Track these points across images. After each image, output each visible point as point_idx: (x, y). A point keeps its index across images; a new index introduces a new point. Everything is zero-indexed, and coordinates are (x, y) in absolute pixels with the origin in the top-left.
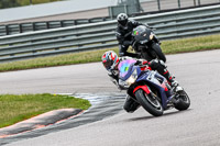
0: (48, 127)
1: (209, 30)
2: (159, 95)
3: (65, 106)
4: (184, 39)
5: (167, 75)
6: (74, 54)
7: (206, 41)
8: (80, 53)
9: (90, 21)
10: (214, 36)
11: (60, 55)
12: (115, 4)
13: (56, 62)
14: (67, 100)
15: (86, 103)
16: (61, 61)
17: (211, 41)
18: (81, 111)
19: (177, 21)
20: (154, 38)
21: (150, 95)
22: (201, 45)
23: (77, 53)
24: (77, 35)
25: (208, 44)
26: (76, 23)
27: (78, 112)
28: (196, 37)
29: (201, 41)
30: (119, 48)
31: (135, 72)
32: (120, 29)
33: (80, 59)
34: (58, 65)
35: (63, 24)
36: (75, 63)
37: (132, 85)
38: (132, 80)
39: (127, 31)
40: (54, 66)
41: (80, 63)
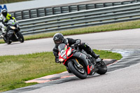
9: (122, 3)
14: (107, 54)
15: (119, 56)
16: (103, 29)
18: (116, 61)
26: (113, 5)
35: (105, 5)
41: (116, 30)
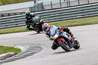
0: (2, 61)
1: (74, 17)
2: (68, 42)
3: (10, 51)
4: (63, 22)
5: (70, 34)
6: (14, 28)
7: (73, 22)
8: (17, 28)
9: (21, 14)
10: (76, 20)
11: (8, 29)
12: (32, 6)
13: (6, 32)
14: (11, 49)
15: (19, 50)
16: (8, 31)
17: (75, 22)
18: (17, 54)
19: (60, 13)
20: (42, 22)
21: (64, 42)
22: (71, 24)
23: (15, 28)
24: (15, 20)
25: (74, 24)
26: (15, 15)
27: (16, 54)
28: (68, 21)
29: (71, 22)
30: (26, 26)
31: (58, 33)
32: (27, 18)
33: (16, 30)
34: (7, 33)
35: (9, 15)
36: (14, 32)
37: (56, 38)
38: (56, 36)
39: (30, 19)
40: (5, 33)
41: (17, 32)
